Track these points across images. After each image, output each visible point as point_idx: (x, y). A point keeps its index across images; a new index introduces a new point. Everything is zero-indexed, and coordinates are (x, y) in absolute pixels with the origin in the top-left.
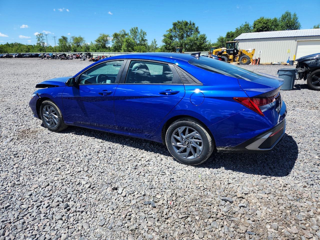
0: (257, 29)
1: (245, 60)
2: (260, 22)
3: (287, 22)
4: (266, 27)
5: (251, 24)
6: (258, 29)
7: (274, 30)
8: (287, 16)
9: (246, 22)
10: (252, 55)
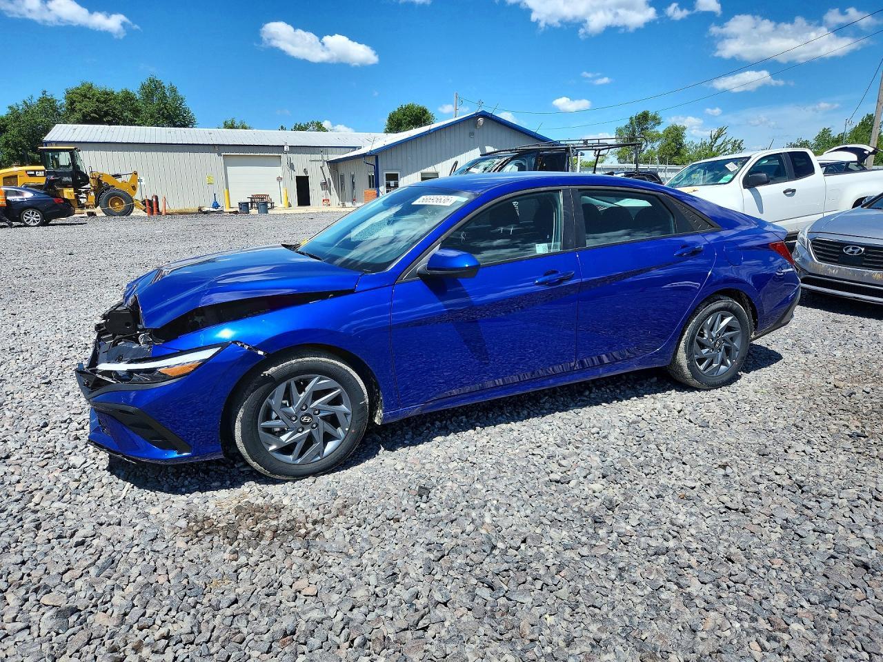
0: (84, 116)
1: (117, 204)
2: (85, 96)
3: (158, 104)
4: (107, 114)
5: (60, 99)
6: (86, 116)
7: (132, 123)
8: (152, 89)
9: (44, 92)
10: (134, 188)
